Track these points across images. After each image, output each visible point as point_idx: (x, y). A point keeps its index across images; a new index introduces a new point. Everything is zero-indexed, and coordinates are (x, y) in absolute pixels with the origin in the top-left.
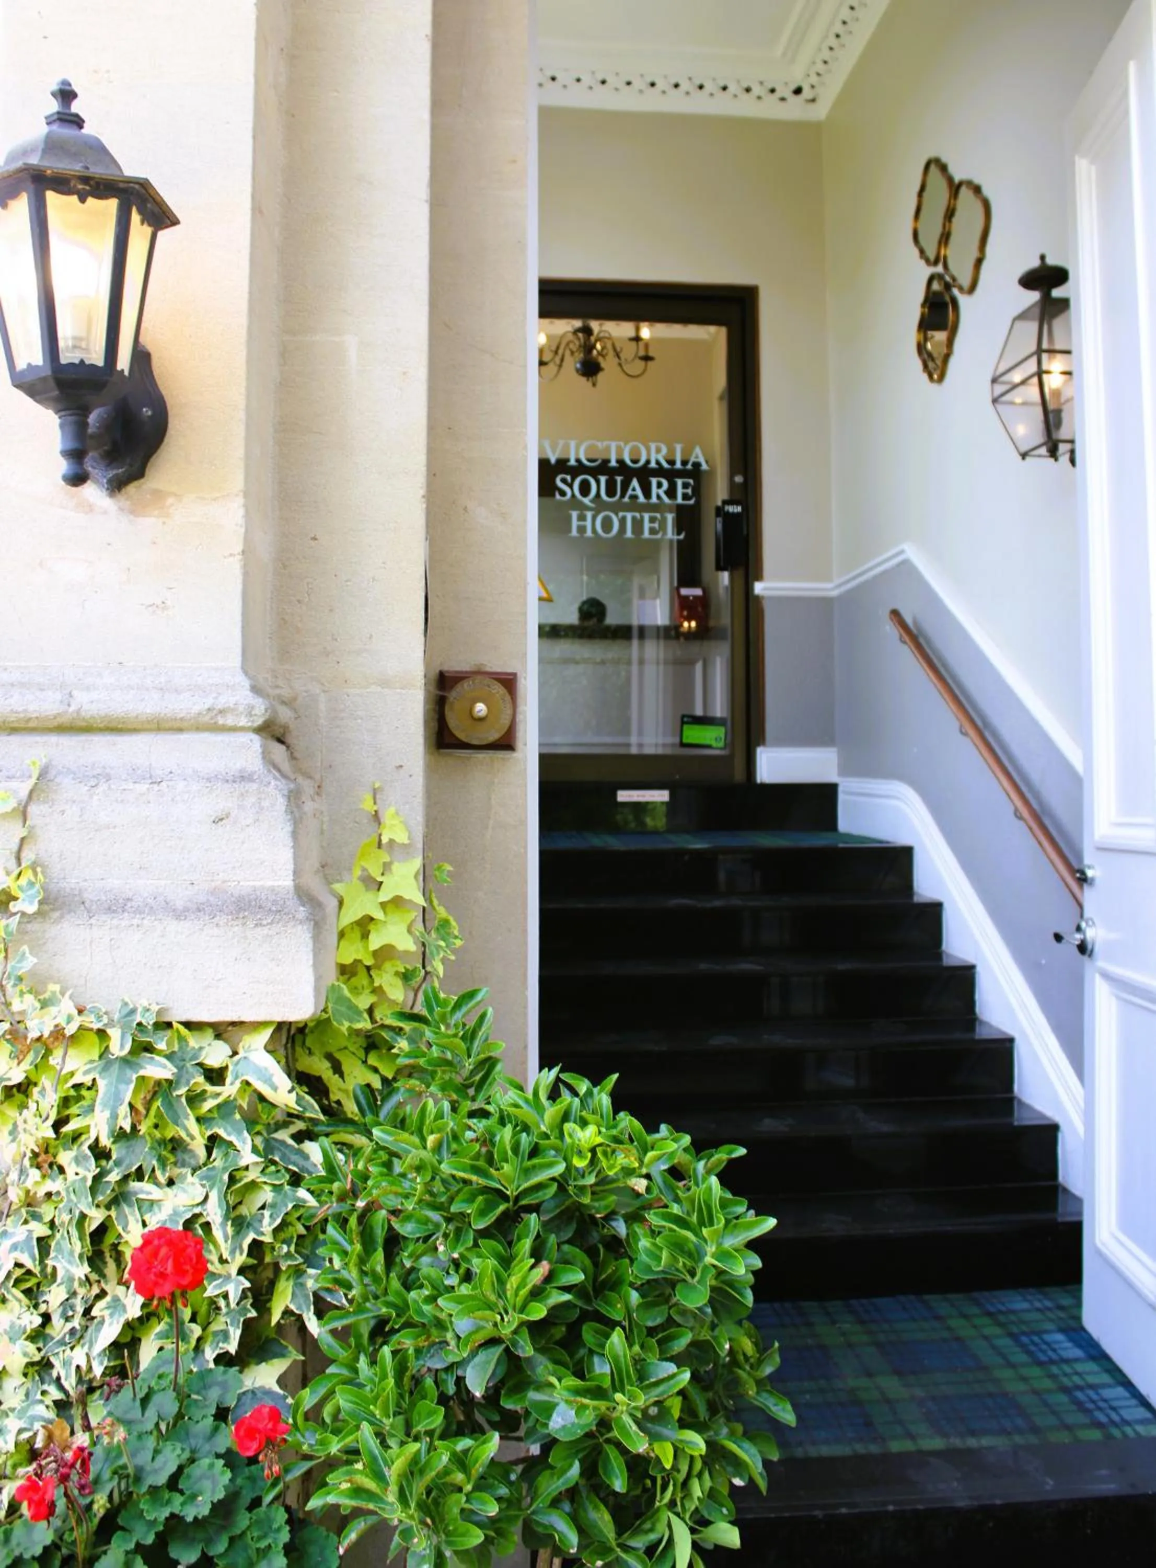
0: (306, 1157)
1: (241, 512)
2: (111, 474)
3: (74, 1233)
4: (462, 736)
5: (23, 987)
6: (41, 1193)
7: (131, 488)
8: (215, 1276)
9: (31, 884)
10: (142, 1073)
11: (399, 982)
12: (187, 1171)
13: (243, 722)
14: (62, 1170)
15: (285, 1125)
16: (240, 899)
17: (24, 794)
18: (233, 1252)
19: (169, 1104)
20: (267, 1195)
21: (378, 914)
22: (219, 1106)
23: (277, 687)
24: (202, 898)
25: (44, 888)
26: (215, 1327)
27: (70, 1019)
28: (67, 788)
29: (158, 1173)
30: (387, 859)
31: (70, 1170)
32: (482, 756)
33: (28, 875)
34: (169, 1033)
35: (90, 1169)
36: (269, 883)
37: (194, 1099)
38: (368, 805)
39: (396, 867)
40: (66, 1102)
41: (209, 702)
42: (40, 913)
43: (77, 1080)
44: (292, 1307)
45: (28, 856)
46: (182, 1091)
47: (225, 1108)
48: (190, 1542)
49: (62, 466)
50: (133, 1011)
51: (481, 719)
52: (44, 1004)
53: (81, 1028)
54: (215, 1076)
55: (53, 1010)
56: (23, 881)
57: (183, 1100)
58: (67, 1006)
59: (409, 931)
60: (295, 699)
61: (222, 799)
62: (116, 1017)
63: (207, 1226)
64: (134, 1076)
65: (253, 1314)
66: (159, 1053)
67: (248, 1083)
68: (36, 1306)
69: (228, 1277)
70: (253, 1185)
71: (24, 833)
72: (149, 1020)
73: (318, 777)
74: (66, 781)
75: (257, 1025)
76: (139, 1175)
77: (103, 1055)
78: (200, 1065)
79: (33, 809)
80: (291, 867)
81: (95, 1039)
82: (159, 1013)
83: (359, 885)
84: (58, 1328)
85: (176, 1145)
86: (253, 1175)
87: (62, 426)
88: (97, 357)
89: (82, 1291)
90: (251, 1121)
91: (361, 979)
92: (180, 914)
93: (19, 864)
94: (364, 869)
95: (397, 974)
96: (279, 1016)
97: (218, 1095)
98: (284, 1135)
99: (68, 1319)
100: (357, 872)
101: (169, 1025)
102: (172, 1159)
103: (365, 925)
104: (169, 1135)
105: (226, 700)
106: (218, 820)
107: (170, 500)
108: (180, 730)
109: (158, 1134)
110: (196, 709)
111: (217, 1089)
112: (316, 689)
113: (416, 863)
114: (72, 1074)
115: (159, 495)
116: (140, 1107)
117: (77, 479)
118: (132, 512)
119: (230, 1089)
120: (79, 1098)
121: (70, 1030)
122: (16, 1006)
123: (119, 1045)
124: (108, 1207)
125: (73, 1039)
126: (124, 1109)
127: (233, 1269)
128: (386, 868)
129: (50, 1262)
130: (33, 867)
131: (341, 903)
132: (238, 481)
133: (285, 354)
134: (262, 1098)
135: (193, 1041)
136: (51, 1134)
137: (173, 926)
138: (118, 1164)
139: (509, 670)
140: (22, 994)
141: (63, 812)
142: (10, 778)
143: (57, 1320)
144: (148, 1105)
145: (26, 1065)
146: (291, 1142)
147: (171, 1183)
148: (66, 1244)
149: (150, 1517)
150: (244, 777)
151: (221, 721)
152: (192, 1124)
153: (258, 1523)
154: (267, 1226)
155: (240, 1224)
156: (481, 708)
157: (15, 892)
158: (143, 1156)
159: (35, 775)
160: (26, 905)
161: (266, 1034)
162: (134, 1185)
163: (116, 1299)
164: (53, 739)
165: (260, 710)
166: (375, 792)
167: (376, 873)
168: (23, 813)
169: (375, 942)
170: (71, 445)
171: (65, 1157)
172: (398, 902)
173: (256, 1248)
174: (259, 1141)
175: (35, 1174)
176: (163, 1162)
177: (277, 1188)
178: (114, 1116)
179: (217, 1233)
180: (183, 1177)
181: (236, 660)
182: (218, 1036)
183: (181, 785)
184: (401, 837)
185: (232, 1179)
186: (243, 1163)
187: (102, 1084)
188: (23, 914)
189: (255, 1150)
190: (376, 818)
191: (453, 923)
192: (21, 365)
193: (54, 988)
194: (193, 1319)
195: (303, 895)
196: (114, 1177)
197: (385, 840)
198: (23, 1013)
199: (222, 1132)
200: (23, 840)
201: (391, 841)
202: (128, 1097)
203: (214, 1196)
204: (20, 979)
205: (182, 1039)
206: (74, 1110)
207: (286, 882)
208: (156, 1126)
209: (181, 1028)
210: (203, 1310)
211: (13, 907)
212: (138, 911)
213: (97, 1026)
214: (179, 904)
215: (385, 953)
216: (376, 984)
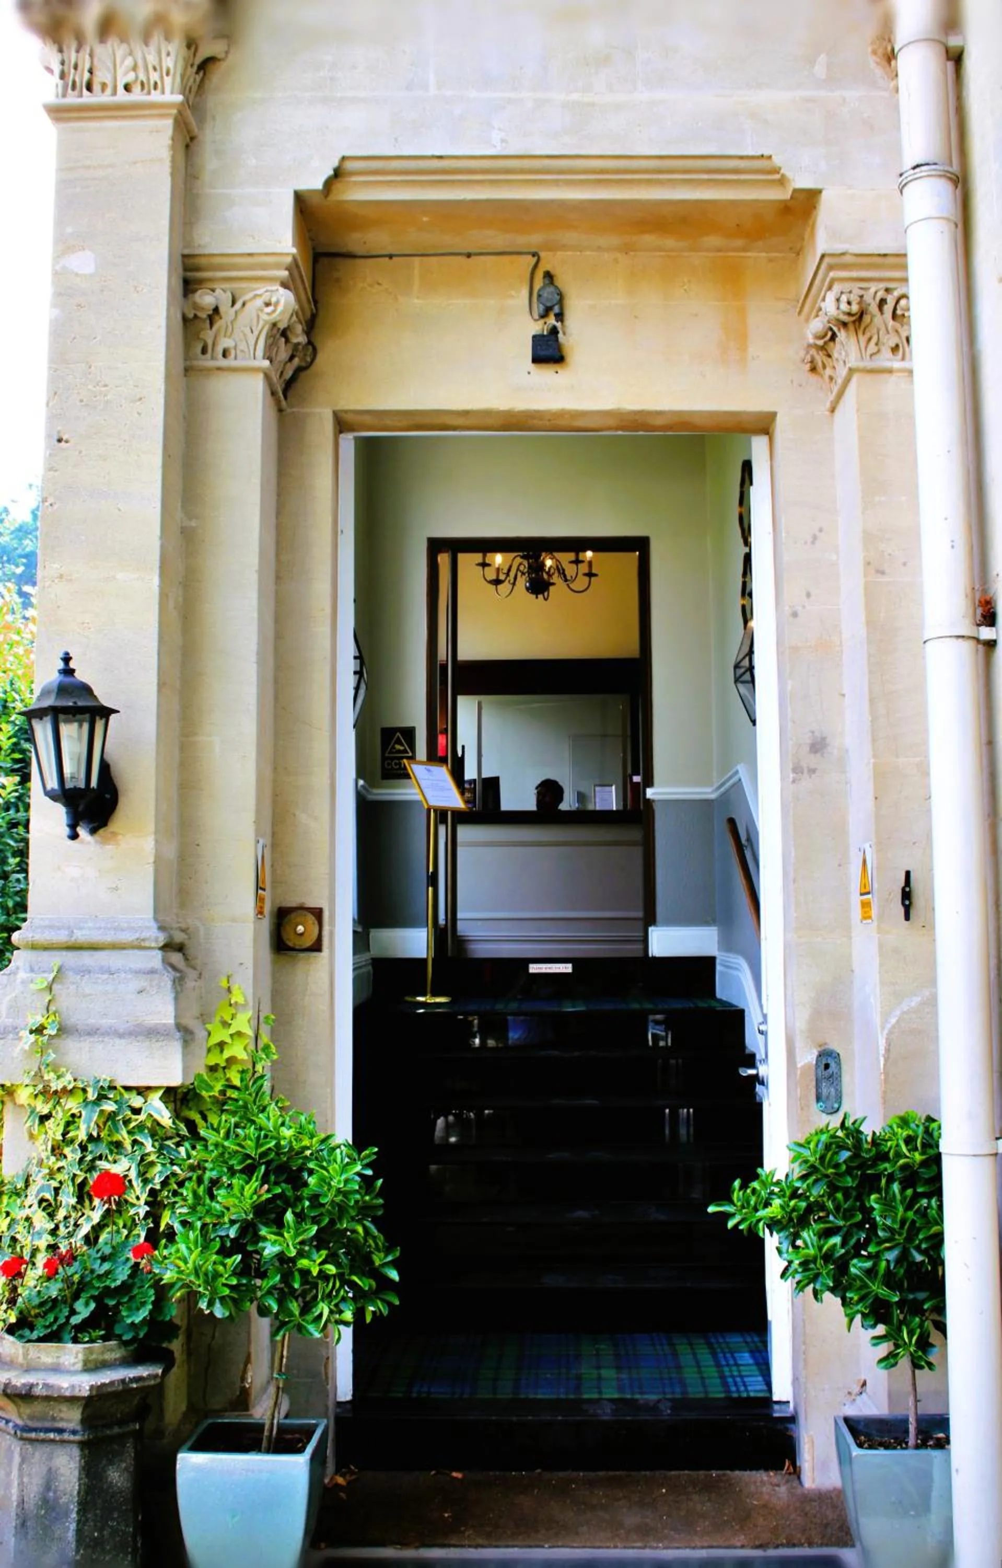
0: (179, 1153)
1: (153, 843)
2: (91, 826)
3: (70, 1183)
4: (290, 944)
5: (49, 1068)
6: (56, 1168)
7: (101, 831)
8: (133, 1205)
9: (53, 1022)
10: (102, 1108)
11: (239, 1076)
12: (122, 1157)
13: (153, 945)
14: (65, 1157)
15: (171, 1138)
16: (150, 1029)
17: (51, 979)
18: (141, 1193)
19: (115, 1123)
20: (159, 1168)
21: (228, 1040)
22: (137, 1126)
23: (179, 922)
24: (132, 1028)
25: (60, 1023)
26: (135, 1232)
27: (70, 1083)
28: (71, 976)
29: (109, 1157)
30: (234, 1011)
31: (70, 1156)
32: (302, 955)
33: (52, 1018)
34: (115, 1092)
35: (79, 1155)
36: (164, 1022)
37: (126, 1122)
38: (224, 984)
39: (238, 1016)
40: (68, 1124)
41: (137, 935)
42: (56, 1035)
43: (74, 1111)
44: (170, 1222)
45: (53, 1008)
46: (120, 1117)
47: (141, 1127)
48: (112, 1297)
49: (67, 831)
50: (99, 1081)
51: (302, 934)
52: (59, 1077)
53: (74, 1088)
54: (137, 1111)
55: (62, 1079)
56: (50, 1020)
57: (121, 1122)
58: (69, 1077)
59: (245, 1049)
60: (188, 929)
61: (142, 983)
62: (91, 1083)
63: (130, 1181)
64: (98, 1110)
65: (151, 1225)
66: (109, 1099)
67: (151, 1116)
68: (53, 1220)
69: (140, 1206)
70: (152, 1164)
71: (49, 998)
72: (106, 1085)
73: (199, 968)
74: (70, 974)
75: (157, 1088)
76: (100, 1158)
77: (85, 1100)
78: (129, 1106)
79: (55, 987)
80: (173, 1014)
81: (81, 1093)
82: (111, 1081)
83: (220, 1025)
84: (62, 1231)
85: (118, 1145)
86: (153, 1158)
87: (67, 813)
88: (82, 785)
89: (73, 1215)
90: (153, 1135)
91: (220, 1074)
92: (121, 1036)
93: (48, 1011)
94: (222, 1017)
95: (238, 1071)
96: (166, 1084)
97: (137, 1120)
98: (169, 1143)
99: (67, 1227)
100: (218, 1018)
101: (115, 1088)
102: (115, 1151)
103: (221, 1045)
104: (115, 1139)
105: (145, 934)
106: (140, 992)
107: (120, 837)
108: (124, 948)
109: (109, 1139)
110: (131, 939)
111: (136, 1117)
112: (198, 924)
113: (250, 1014)
114: (70, 1109)
115: (114, 834)
116: (101, 1125)
117: (74, 836)
118: (101, 843)
119: (142, 1117)
120: (74, 1122)
121: (70, 1087)
122: (46, 1077)
123: (92, 1095)
124: (86, 1172)
125: (71, 1091)
126: (92, 1124)
127: (142, 1202)
128: (233, 1017)
129: (59, 1198)
130: (54, 1013)
131: (209, 1034)
132: (151, 827)
133: (183, 747)
134: (159, 1124)
135: (126, 1095)
136: (61, 1138)
137: (117, 1041)
138: (91, 1152)
139: (318, 906)
140: (48, 1072)
141: (68, 988)
142: (44, 972)
143: (61, 1226)
144: (105, 1124)
145: (50, 1105)
146: (173, 1146)
147: (115, 1162)
148: (67, 1190)
149: (97, 1285)
150: (152, 972)
151: (143, 944)
152: (124, 1132)
153: (142, 1293)
154: (158, 1180)
155: (146, 1181)
156: (300, 929)
157: (46, 1025)
158: (103, 1149)
159: (56, 970)
160: (51, 1031)
161: (160, 1093)
162: (98, 1163)
163: (89, 1217)
164: (64, 953)
165: (162, 938)
166: (229, 977)
167: (227, 1018)
168: (50, 989)
169: (227, 1054)
170: (70, 823)
171: (67, 1151)
172: (239, 1034)
173: (153, 1193)
174: (156, 1144)
175: (53, 1159)
176: (111, 1152)
177: (164, 1165)
178: (89, 1127)
179: (134, 1183)
180: (120, 1159)
181: (150, 915)
182: (139, 1094)
183: (123, 975)
184: (241, 1000)
185: (142, 1160)
186: (147, 1151)
187: (84, 1113)
188: (50, 1035)
189: (153, 1146)
190: (229, 990)
191: (272, 1046)
192: (49, 787)
193: (63, 1070)
194: (124, 1227)
195: (179, 1027)
196: (89, 1158)
197: (232, 1002)
198: (49, 1081)
199: (138, 1138)
200: (50, 1001)
201: (236, 1003)
202: (95, 1118)
203: (134, 1167)
204: (48, 1065)
205: (121, 1094)
206: (71, 1127)
207: (171, 1021)
208: (109, 1135)
209: (122, 1091)
210: (129, 1223)
211: (45, 1032)
212: (103, 1034)
213: (81, 1086)
214: (121, 1031)
215: (231, 1061)
216: (228, 1076)
